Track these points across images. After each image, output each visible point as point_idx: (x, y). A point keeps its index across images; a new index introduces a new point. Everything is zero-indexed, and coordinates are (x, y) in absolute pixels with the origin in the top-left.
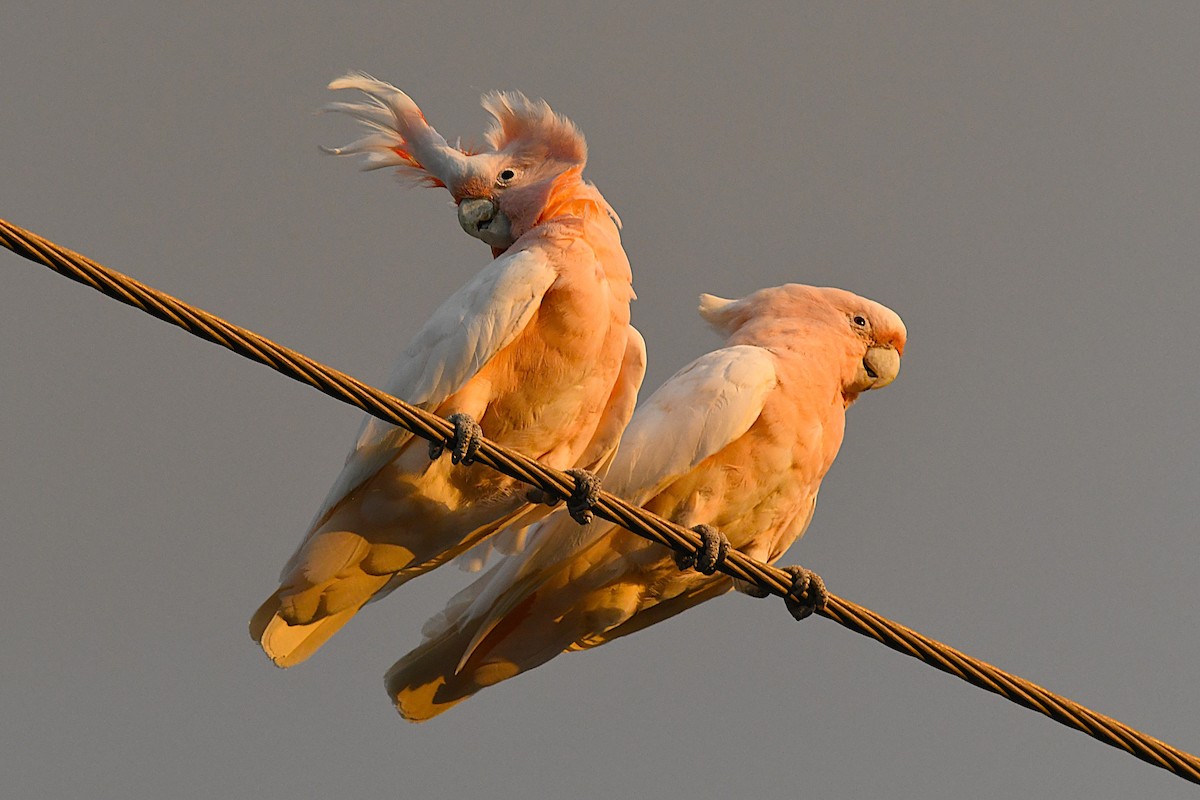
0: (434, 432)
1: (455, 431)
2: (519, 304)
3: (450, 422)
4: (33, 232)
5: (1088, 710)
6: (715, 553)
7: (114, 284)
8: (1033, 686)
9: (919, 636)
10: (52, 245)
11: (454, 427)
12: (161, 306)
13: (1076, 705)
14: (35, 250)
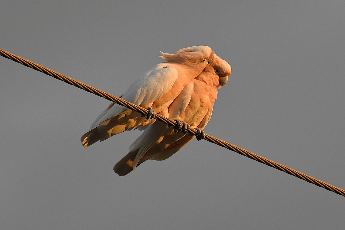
0: (143, 112)
1: (149, 112)
2: (170, 84)
3: (148, 110)
4: (49, 68)
5: (296, 171)
6: (186, 127)
7: (68, 80)
8: (283, 166)
9: (256, 155)
10: (54, 71)
11: (148, 111)
12: (79, 85)
13: (293, 170)
14: (50, 73)
